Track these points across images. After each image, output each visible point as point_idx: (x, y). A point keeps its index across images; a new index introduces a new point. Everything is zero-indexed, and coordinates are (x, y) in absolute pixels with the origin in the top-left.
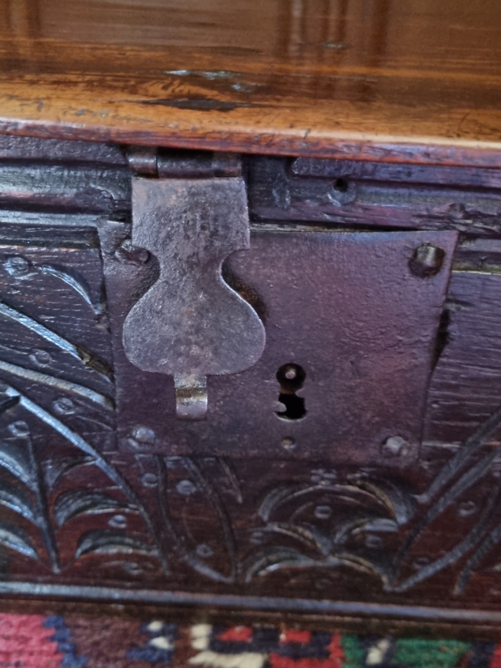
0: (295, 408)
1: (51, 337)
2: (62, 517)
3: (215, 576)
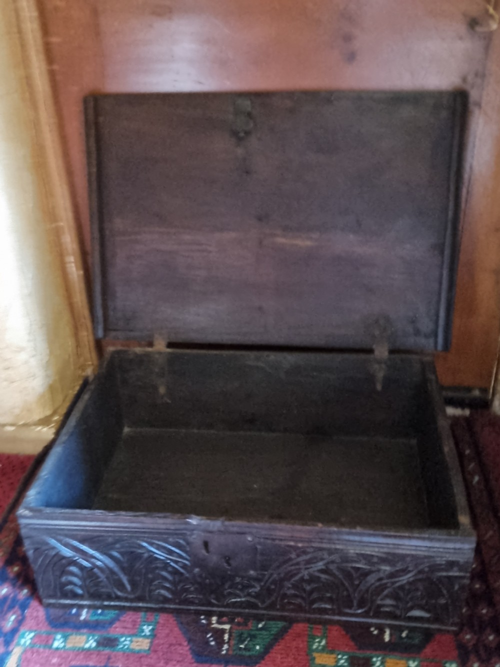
1: (178, 551)
3: (217, 603)
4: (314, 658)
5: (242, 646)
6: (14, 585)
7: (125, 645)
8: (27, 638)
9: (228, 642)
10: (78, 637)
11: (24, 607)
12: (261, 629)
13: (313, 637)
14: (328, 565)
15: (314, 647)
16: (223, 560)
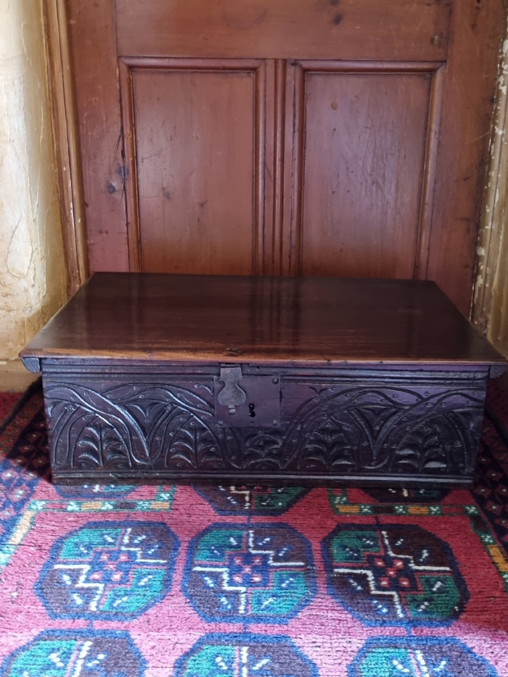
0: (253, 415)
1: (202, 401)
2: (199, 449)
3: (237, 467)
4: (338, 509)
5: (264, 504)
7: (143, 507)
8: (38, 505)
9: (250, 502)
10: (94, 503)
12: (281, 493)
13: (335, 496)
14: (350, 409)
15: (336, 502)
16: (248, 408)
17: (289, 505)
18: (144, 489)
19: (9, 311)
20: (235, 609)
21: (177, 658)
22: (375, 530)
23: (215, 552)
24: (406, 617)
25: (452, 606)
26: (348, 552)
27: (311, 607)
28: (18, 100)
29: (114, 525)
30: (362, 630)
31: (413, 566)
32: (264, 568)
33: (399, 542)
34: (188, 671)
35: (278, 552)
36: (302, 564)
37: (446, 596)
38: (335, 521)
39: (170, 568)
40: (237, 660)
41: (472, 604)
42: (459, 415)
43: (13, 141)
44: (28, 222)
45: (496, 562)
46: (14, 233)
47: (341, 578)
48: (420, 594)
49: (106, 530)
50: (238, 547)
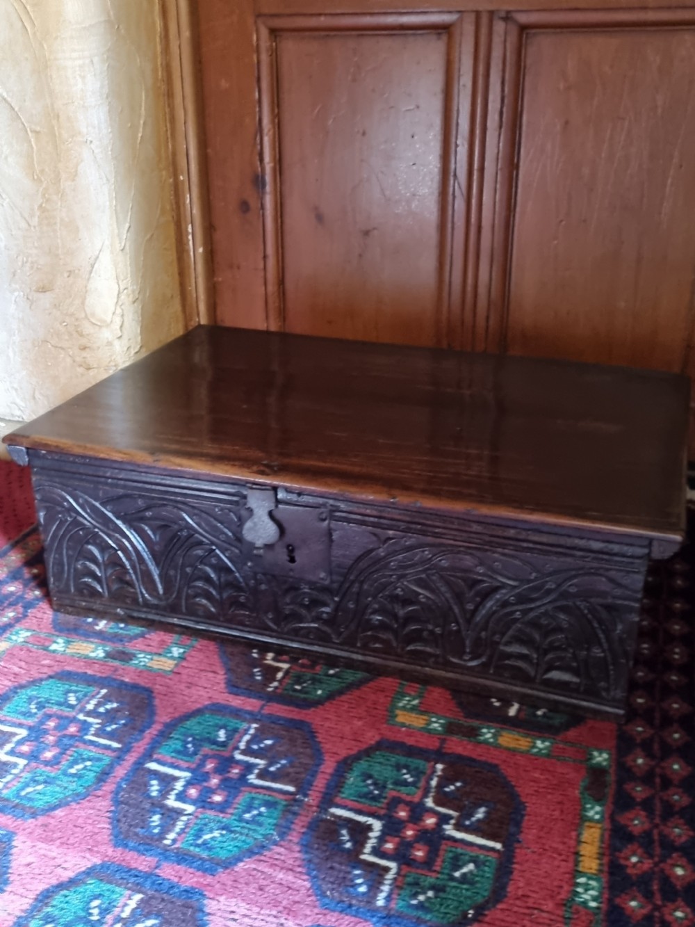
0: (292, 560)
1: (226, 530)
2: (225, 595)
3: (274, 627)
4: (396, 716)
5: (298, 687)
6: (25, 585)
7: (141, 662)
8: (21, 635)
9: (280, 681)
10: (85, 644)
11: (28, 605)
12: (332, 676)
13: (403, 695)
14: (429, 572)
15: (401, 705)
16: (285, 550)
17: (330, 697)
18: (155, 636)
19: (89, 369)
20: (162, 836)
21: (47, 886)
22: (427, 760)
23: (190, 746)
24: (385, 907)
25: (466, 908)
26: (368, 785)
27: (262, 858)
28: (98, 85)
29: (90, 681)
30: (312, 911)
31: (449, 830)
32: (235, 786)
33: (452, 787)
34: (49, 909)
35: (271, 764)
36: (291, 789)
37: (467, 890)
38: (380, 734)
39: (120, 756)
40: (117, 910)
41: (498, 912)
42: (599, 608)
43: (91, 142)
44: (112, 252)
45: (582, 853)
46: (93, 266)
47: (334, 823)
48: (431, 876)
49: (77, 686)
50: (224, 744)
